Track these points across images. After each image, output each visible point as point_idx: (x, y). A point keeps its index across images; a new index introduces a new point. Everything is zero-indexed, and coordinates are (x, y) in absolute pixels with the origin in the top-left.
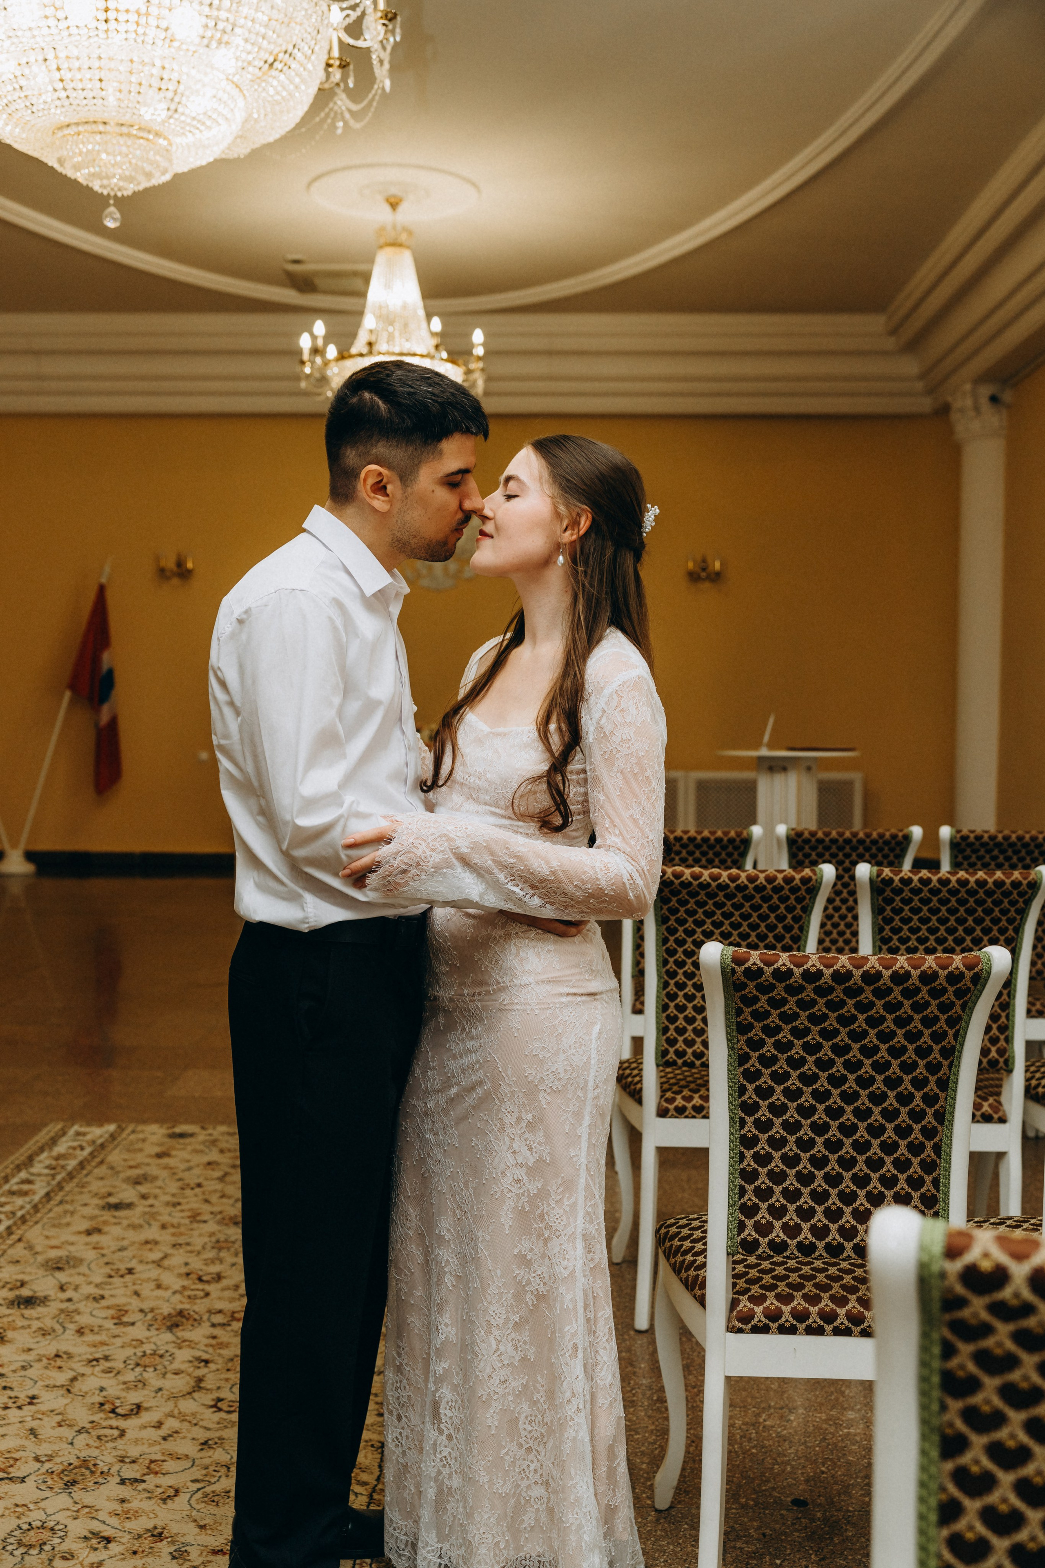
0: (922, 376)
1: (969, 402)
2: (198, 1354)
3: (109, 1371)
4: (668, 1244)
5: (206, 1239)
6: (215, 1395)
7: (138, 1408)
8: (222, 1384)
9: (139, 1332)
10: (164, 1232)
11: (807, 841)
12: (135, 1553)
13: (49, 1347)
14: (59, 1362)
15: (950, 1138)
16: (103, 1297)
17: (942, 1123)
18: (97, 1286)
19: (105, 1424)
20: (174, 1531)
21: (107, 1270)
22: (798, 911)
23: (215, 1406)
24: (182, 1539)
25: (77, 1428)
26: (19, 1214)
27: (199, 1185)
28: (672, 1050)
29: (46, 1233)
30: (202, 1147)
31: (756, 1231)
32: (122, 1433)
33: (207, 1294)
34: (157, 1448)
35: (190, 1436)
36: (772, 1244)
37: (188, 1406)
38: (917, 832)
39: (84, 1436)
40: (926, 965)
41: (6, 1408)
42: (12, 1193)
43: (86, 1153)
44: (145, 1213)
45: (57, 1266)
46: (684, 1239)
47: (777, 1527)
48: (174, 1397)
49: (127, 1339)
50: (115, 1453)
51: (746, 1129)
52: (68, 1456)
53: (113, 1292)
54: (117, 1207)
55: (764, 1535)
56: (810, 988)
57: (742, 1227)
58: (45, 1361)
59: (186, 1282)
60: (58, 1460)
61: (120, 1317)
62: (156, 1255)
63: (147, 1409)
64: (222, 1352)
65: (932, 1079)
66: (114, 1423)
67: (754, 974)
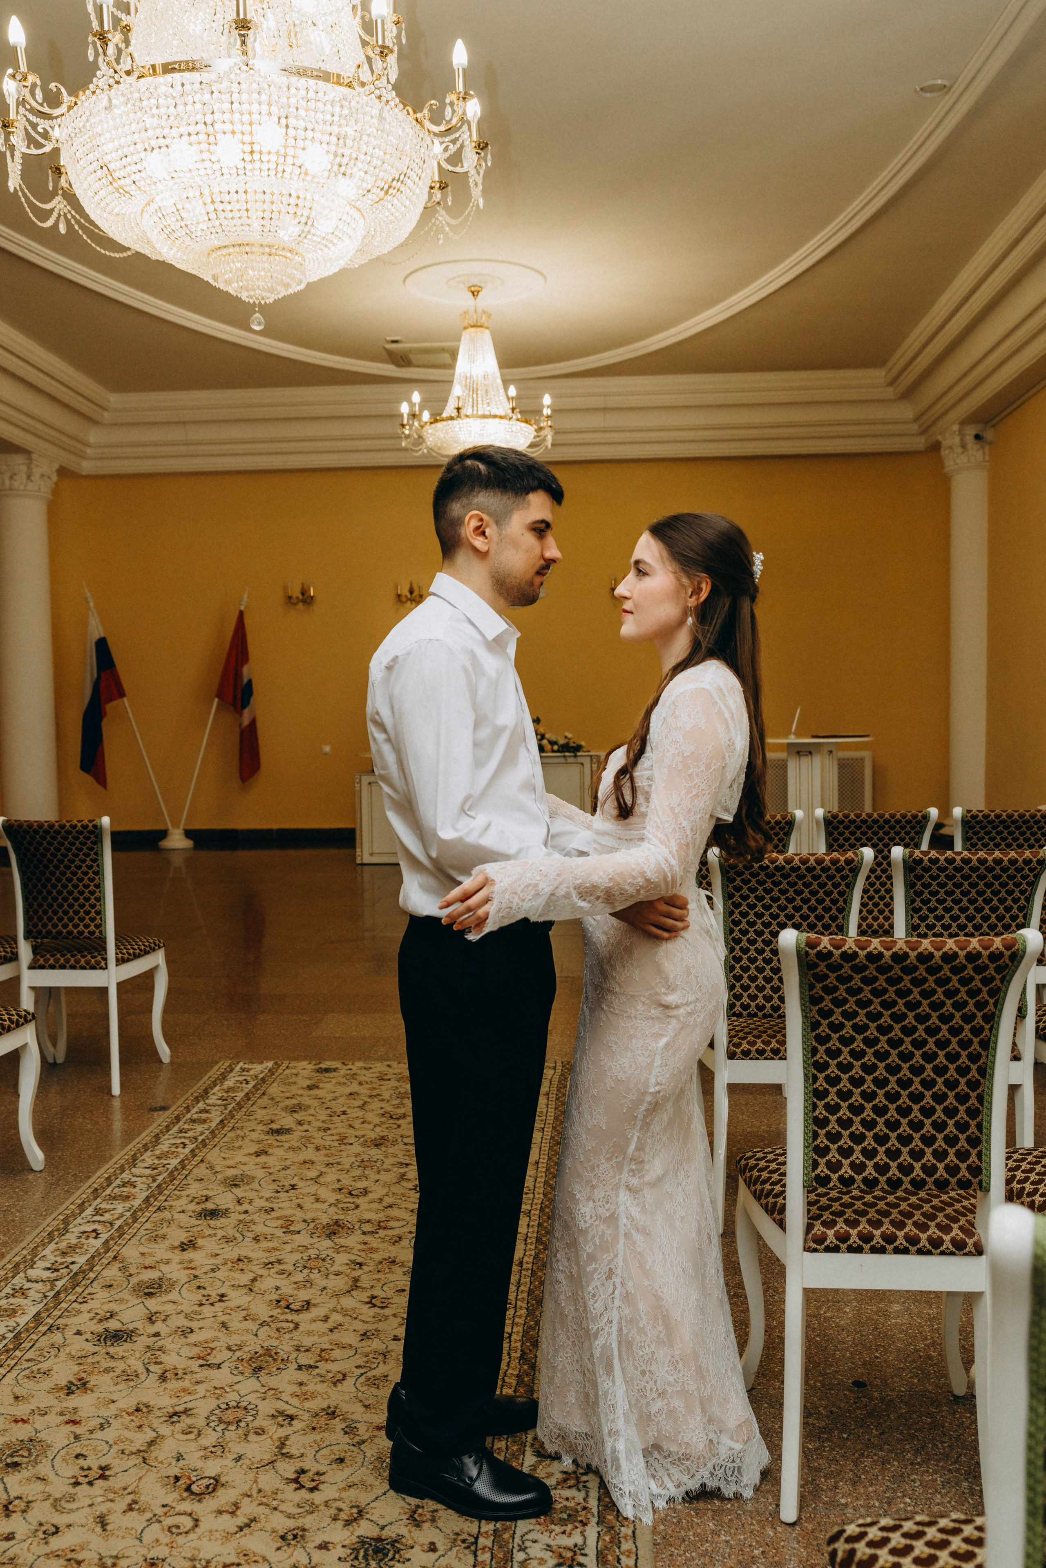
0: (916, 420)
1: (957, 440)
2: (353, 1257)
3: (282, 1273)
4: (748, 1174)
5: (353, 1159)
6: (369, 1293)
7: (308, 1305)
8: (375, 1283)
9: (303, 1239)
10: (318, 1153)
11: (841, 822)
12: (314, 1429)
13: (231, 1252)
14: (241, 1266)
15: (991, 1089)
16: (273, 1210)
17: (984, 1077)
18: (267, 1200)
19: (282, 1318)
20: (344, 1410)
21: (274, 1186)
22: (843, 887)
23: (370, 1302)
24: (352, 1417)
25: (259, 1322)
26: (200, 1139)
27: (344, 1113)
28: (738, 1004)
29: (223, 1155)
30: (344, 1080)
31: (828, 1168)
32: (297, 1326)
33: (357, 1207)
34: (326, 1339)
35: (352, 1328)
36: (841, 1179)
37: (347, 1302)
38: (934, 812)
39: (266, 1328)
40: (971, 946)
41: (201, 1305)
42: (194, 1121)
43: (250, 1086)
44: (303, 1137)
45: (233, 1183)
46: (761, 1170)
47: (842, 1405)
48: (337, 1295)
49: (295, 1245)
50: (292, 1343)
51: (818, 1084)
52: (254, 1345)
53: (281, 1205)
54: (278, 1132)
55: (831, 1412)
56: (872, 967)
57: (815, 1165)
58: (230, 1264)
59: (339, 1197)
60: (246, 1349)
61: (287, 1226)
62: (313, 1174)
63: (314, 1305)
64: (372, 1255)
65: (976, 1040)
66: (289, 1317)
67: (825, 956)
